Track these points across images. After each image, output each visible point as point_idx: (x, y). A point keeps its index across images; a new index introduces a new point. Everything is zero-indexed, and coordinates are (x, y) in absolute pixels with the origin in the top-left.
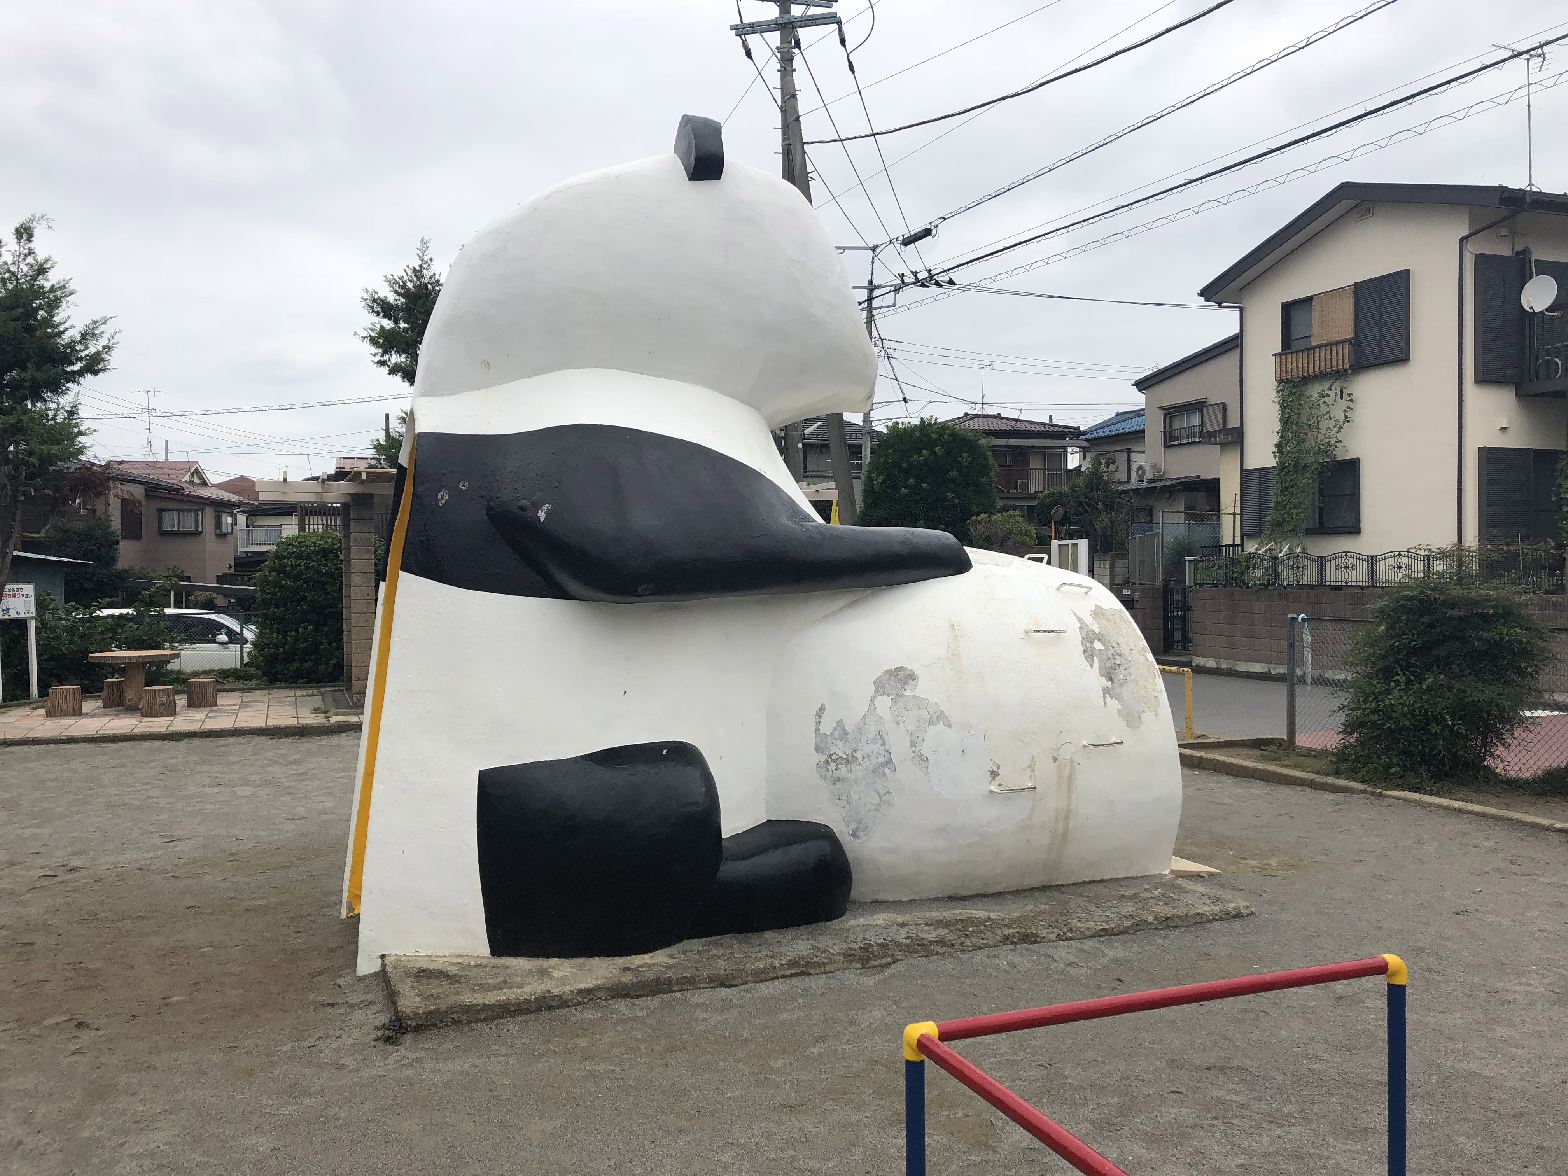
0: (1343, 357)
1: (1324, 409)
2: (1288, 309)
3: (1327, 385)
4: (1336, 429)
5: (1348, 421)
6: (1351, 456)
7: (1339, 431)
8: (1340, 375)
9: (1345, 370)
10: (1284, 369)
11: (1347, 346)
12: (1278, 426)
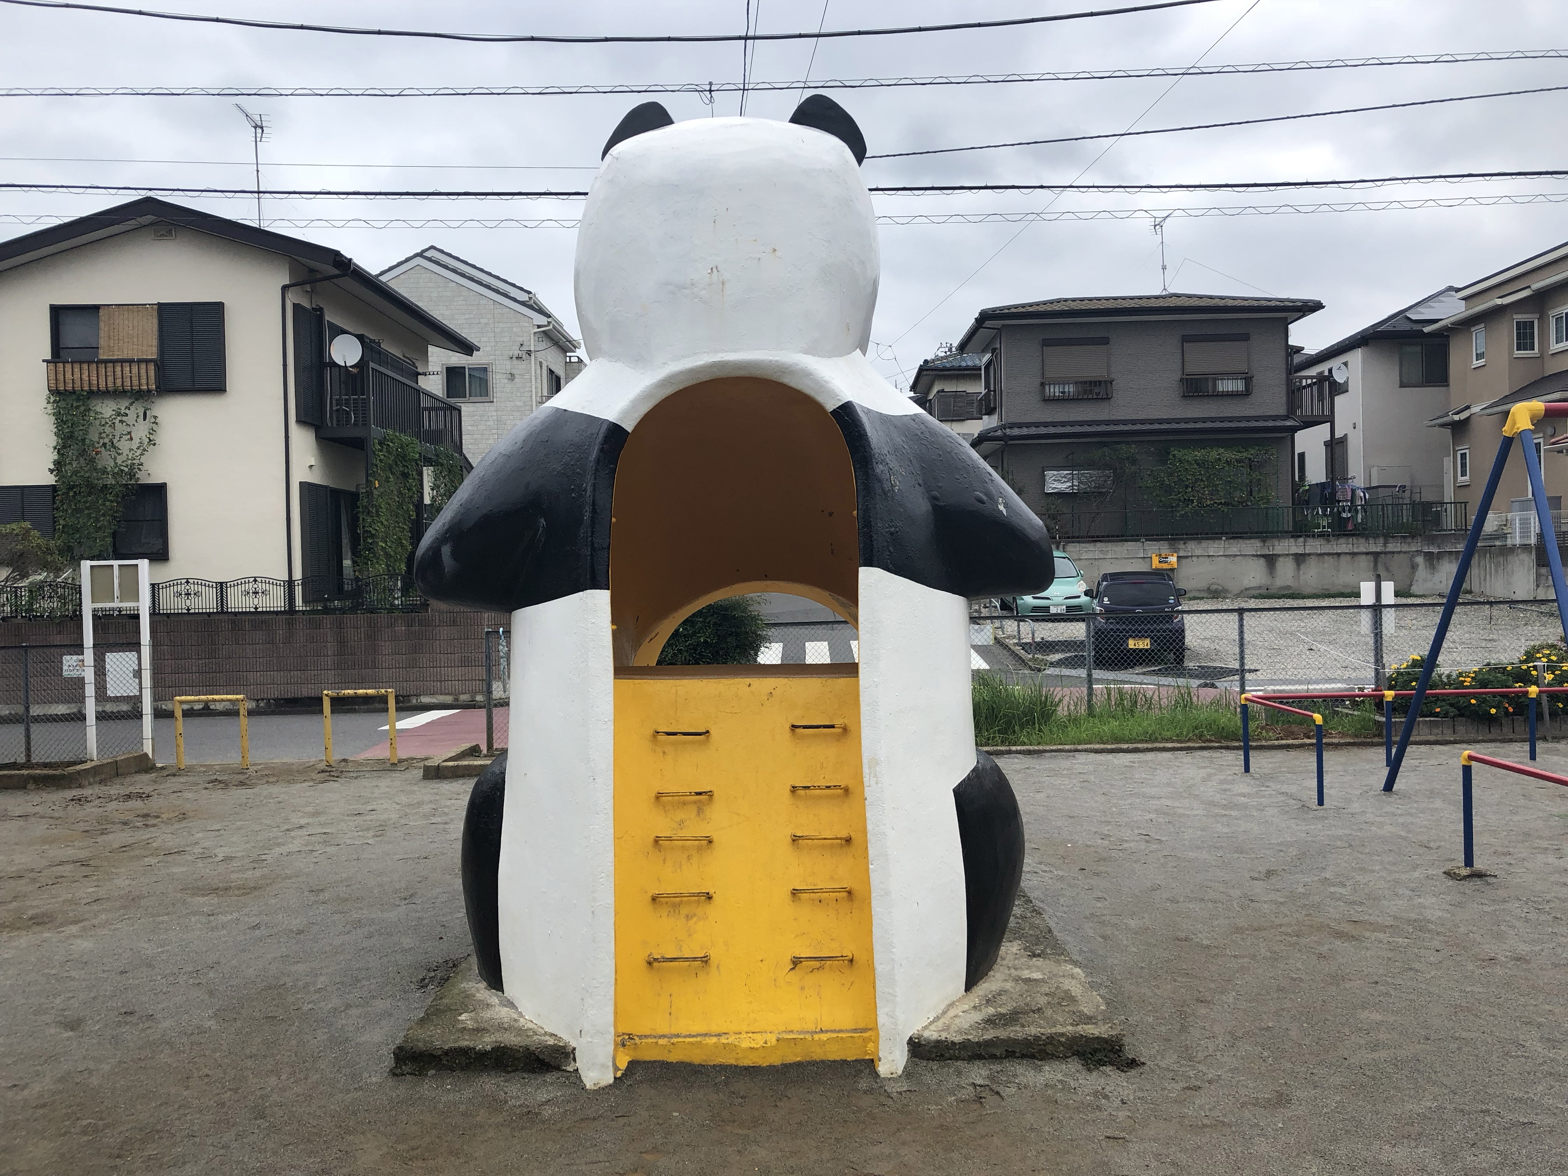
0: (147, 378)
1: (120, 428)
2: (57, 313)
3: (126, 403)
4: (139, 452)
5: (154, 445)
6: (156, 479)
7: (142, 454)
8: (139, 395)
9: (149, 391)
10: (61, 377)
11: (152, 367)
12: (53, 440)
